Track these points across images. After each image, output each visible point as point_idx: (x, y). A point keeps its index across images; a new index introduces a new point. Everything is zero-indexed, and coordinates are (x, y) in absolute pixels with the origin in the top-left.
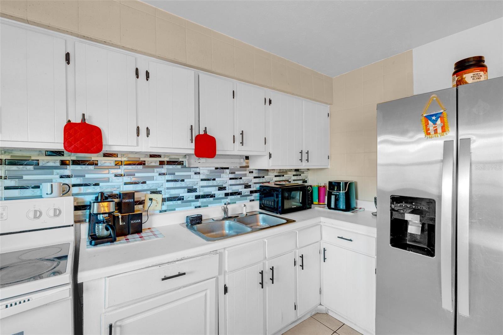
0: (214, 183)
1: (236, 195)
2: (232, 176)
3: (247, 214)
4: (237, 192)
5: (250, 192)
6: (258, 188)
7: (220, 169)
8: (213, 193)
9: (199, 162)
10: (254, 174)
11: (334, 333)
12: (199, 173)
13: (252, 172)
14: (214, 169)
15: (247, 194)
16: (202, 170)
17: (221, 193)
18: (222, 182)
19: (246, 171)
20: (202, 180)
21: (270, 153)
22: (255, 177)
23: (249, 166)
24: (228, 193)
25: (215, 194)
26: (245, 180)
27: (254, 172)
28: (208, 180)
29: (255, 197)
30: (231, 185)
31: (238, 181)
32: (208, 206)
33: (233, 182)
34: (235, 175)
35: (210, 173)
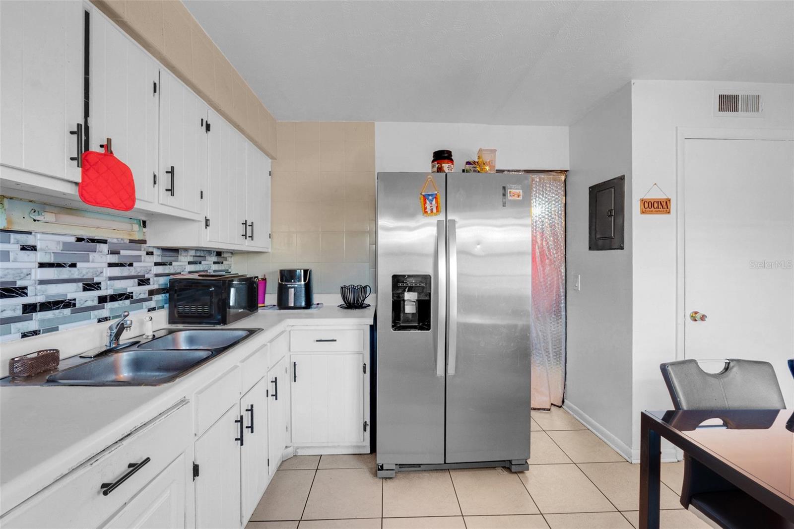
0: (74, 273)
1: (121, 300)
2: (114, 259)
3: (154, 335)
4: (124, 294)
5: (147, 292)
6: (162, 285)
7: (88, 242)
8: (70, 296)
9: (35, 220)
10: (155, 256)
11: (316, 472)
12: (34, 248)
13: (152, 253)
14: (73, 240)
15: (142, 296)
16: (40, 240)
17: (91, 297)
18: (91, 270)
19: (141, 250)
20: (42, 265)
21: (206, 217)
22: (156, 264)
23: (146, 241)
24: (106, 297)
25: (75, 300)
26: (138, 268)
27: (155, 253)
28: (59, 265)
29: (157, 301)
30: (111, 279)
31: (125, 271)
32: (56, 329)
33: (116, 272)
34: (119, 258)
35: (61, 251)
